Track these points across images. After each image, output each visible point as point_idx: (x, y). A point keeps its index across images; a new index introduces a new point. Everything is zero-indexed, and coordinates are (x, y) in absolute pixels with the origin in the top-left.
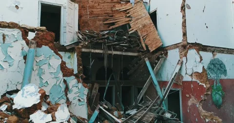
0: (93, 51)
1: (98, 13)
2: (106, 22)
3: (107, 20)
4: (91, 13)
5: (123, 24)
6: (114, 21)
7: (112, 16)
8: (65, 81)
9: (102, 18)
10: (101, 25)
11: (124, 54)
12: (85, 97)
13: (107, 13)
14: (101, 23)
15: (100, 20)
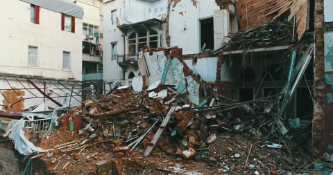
0: (233, 52)
1: (257, 7)
2: (268, 14)
3: (269, 10)
4: (252, 9)
5: (287, 9)
6: (277, 10)
7: (275, 4)
8: (186, 79)
9: (264, 10)
10: (263, 19)
11: (268, 49)
12: (198, 90)
13: (268, 3)
14: (262, 16)
15: (261, 14)
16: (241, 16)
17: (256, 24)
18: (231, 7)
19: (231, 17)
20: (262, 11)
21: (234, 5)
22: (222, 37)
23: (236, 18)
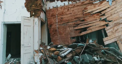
2: (76, 28)
4: (61, 20)
6: (86, 26)
7: (84, 20)
9: (73, 23)
10: (71, 31)
13: (77, 18)
15: (70, 26)
16: (51, 25)
17: (65, 35)
18: (42, 15)
19: (42, 24)
20: (71, 23)
21: (45, 13)
22: (32, 51)
23: (46, 25)
